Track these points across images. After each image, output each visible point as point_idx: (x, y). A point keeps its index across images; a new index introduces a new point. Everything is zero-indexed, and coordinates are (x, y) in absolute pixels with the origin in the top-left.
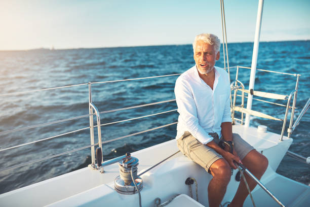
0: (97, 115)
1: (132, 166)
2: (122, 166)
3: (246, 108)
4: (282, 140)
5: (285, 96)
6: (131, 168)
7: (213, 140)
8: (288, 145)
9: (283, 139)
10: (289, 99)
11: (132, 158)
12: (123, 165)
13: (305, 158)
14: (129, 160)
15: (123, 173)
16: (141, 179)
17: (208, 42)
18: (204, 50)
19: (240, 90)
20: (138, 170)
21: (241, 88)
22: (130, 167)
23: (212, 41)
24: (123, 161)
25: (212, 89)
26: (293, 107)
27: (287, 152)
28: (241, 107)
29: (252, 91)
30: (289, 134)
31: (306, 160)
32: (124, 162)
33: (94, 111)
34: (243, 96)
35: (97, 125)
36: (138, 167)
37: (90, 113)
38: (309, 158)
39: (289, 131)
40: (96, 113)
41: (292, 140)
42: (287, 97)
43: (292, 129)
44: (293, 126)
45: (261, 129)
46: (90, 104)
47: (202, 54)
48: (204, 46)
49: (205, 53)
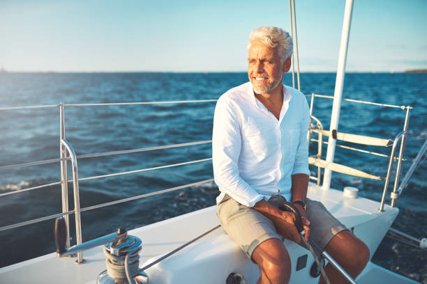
0: (72, 160)
1: (128, 252)
2: (109, 252)
3: (325, 159)
4: (382, 210)
5: (387, 141)
6: (127, 257)
8: (390, 219)
9: (385, 209)
10: (394, 145)
11: (129, 238)
12: (112, 250)
13: (418, 240)
14: (123, 241)
15: (112, 266)
16: (145, 276)
17: (267, 42)
18: (260, 57)
19: (316, 131)
20: (140, 259)
21: (316, 128)
22: (125, 254)
23: (274, 42)
24: (111, 244)
25: (278, 120)
26: (399, 159)
27: (389, 231)
28: (317, 158)
29: (334, 133)
30: (393, 201)
31: (418, 244)
32: (114, 246)
33: (68, 155)
34: (320, 142)
35: (72, 179)
36: (140, 254)
37: (61, 157)
38: (423, 239)
39: (393, 196)
40: (71, 156)
41: (397, 210)
42: (391, 143)
43: (397, 192)
44: (400, 188)
45: (348, 192)
46: (62, 142)
47: (258, 63)
48: (260, 49)
49: (262, 62)
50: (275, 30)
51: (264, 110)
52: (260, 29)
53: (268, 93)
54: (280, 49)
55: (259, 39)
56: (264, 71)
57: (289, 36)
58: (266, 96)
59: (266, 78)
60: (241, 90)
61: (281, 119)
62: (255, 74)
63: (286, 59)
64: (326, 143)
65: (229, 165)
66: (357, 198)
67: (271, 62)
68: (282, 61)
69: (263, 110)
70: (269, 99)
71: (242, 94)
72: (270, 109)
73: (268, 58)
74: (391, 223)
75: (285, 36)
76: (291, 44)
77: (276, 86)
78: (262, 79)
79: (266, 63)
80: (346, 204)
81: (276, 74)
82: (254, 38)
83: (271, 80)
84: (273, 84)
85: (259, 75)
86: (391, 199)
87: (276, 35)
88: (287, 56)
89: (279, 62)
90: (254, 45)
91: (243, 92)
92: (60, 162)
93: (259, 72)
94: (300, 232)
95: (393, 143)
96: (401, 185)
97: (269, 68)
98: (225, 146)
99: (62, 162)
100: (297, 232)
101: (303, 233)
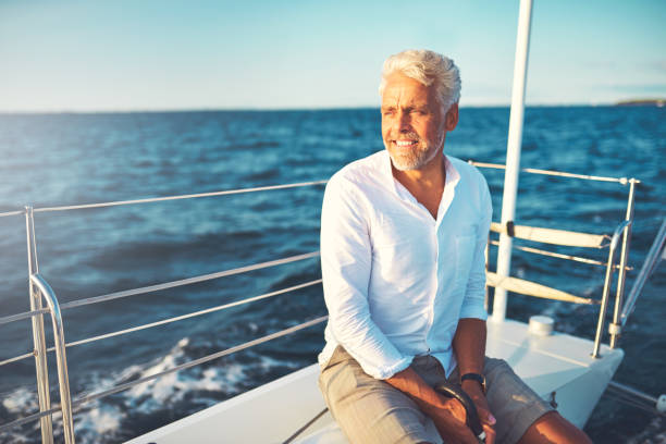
0: (53, 313)
3: (495, 271)
4: (598, 356)
5: (600, 238)
7: (411, 366)
8: (609, 368)
9: (601, 352)
10: (613, 245)
13: (655, 400)
17: (417, 74)
18: (404, 103)
23: (429, 75)
25: (436, 218)
26: (621, 267)
27: (610, 386)
29: (510, 226)
30: (613, 337)
31: (655, 404)
33: (45, 304)
35: (54, 345)
37: (33, 309)
38: (662, 397)
39: (613, 329)
40: (50, 305)
41: (621, 352)
42: (606, 241)
43: (619, 324)
44: (623, 316)
45: (538, 325)
46: (33, 279)
47: (399, 113)
48: (403, 89)
49: (407, 112)
50: (429, 56)
51: (410, 200)
52: (402, 55)
53: (419, 168)
54: (439, 89)
55: (400, 72)
56: (411, 129)
57: (453, 66)
58: (414, 175)
59: (415, 142)
60: (370, 166)
61: (441, 216)
62: (394, 135)
63: (449, 107)
64: (495, 243)
65: (351, 300)
66: (552, 334)
67: (423, 113)
68: (443, 111)
69: (407, 201)
70: (418, 180)
71: (370, 173)
72: (421, 200)
73: (419, 104)
74: (612, 374)
75: (447, 66)
76: (458, 79)
77: (433, 156)
78: (407, 143)
79: (414, 115)
80: (534, 346)
81: (432, 134)
82: (391, 71)
83: (424, 145)
84: (428, 152)
85: (402, 136)
86: (610, 335)
87: (431, 64)
88: (451, 102)
89: (439, 111)
90: (391, 82)
91: (373, 170)
92: (30, 318)
93: (403, 131)
94: (477, 434)
95: (610, 241)
96: (625, 309)
97: (419, 124)
98: (344, 264)
99: (34, 318)
100: (473, 435)
101: (482, 436)
